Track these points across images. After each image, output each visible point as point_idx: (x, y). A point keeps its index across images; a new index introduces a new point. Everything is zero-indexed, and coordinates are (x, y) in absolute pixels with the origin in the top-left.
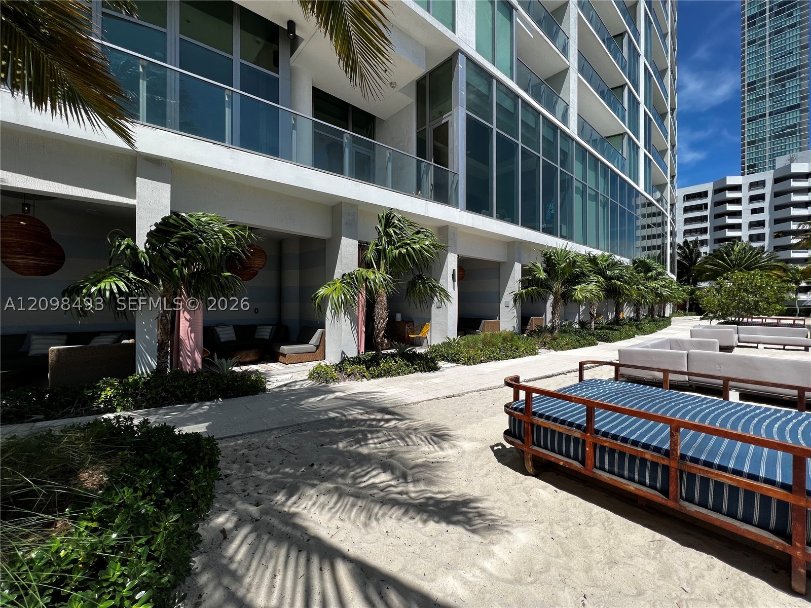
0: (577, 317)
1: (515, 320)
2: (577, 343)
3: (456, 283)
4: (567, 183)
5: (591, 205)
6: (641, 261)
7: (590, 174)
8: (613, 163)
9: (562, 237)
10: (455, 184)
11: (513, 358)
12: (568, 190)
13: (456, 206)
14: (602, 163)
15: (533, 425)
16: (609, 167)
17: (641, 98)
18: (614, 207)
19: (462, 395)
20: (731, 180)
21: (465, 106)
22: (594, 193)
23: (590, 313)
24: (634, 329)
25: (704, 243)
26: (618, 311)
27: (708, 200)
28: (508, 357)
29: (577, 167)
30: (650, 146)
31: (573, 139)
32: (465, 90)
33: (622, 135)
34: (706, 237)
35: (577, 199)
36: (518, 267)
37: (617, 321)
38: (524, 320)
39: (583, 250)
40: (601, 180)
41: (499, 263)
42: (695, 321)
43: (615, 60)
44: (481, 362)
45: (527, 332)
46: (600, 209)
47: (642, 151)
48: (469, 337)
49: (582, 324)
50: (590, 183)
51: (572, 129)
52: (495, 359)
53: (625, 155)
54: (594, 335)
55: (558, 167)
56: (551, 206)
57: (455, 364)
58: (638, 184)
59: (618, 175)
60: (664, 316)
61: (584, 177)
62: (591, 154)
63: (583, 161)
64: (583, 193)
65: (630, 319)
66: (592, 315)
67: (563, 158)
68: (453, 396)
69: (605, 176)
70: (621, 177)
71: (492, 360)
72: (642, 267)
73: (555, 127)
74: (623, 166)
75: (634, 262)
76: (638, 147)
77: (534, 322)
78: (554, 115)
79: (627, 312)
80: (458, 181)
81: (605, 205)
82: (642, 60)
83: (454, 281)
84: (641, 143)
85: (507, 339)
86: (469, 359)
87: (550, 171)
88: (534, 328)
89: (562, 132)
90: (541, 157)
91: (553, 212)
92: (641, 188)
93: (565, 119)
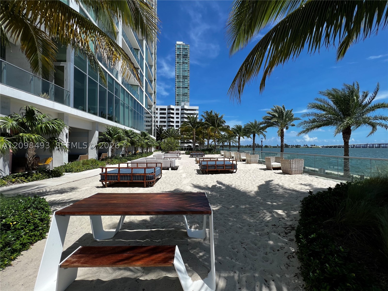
0: (121, 153)
1: (96, 154)
2: (120, 162)
3: (68, 139)
4: (117, 101)
5: (126, 110)
6: (143, 132)
7: (126, 99)
8: (134, 96)
9: (116, 122)
10: (68, 95)
11: (96, 168)
12: (118, 104)
13: (69, 105)
14: (130, 95)
15: (107, 176)
16: (133, 97)
17: (144, 74)
18: (135, 112)
19: (79, 180)
20: (172, 107)
21: (73, 63)
22: (128, 106)
23: (126, 151)
24: (140, 156)
25: (165, 126)
26: (136, 150)
27: (166, 112)
28: (94, 168)
29: (121, 95)
30: (147, 91)
31: (120, 85)
32: (73, 56)
33: (138, 86)
34: (166, 124)
35: (121, 108)
36: (97, 133)
37: (135, 154)
38: (99, 154)
39: (123, 127)
40: (130, 101)
41: (88, 130)
42: (160, 153)
43: (135, 58)
44: (83, 171)
45: (100, 159)
46: (130, 112)
47: (144, 93)
48: (75, 162)
49: (123, 155)
50: (126, 102)
51: (120, 81)
52: (89, 169)
53: (138, 94)
54: (126, 159)
55: (114, 94)
56: (111, 108)
57: (71, 173)
58: (143, 105)
59: (136, 100)
60: (151, 152)
61: (124, 100)
62: (126, 91)
63: (124, 94)
64: (124, 106)
65: (140, 153)
66: (126, 152)
67: (116, 91)
68: (76, 181)
69: (132, 100)
70: (137, 101)
71: (88, 170)
72: (144, 135)
73: (113, 79)
74: (138, 97)
75: (141, 133)
76: (143, 92)
77: (103, 155)
78: (113, 75)
79: (139, 151)
80: (69, 95)
81: (131, 111)
82: (145, 61)
83: (67, 138)
84: (144, 90)
85: (93, 161)
86: (77, 170)
87: (110, 96)
88: (104, 157)
89: (116, 81)
90: (107, 90)
91: (112, 111)
92: (144, 106)
93: (117, 77)
